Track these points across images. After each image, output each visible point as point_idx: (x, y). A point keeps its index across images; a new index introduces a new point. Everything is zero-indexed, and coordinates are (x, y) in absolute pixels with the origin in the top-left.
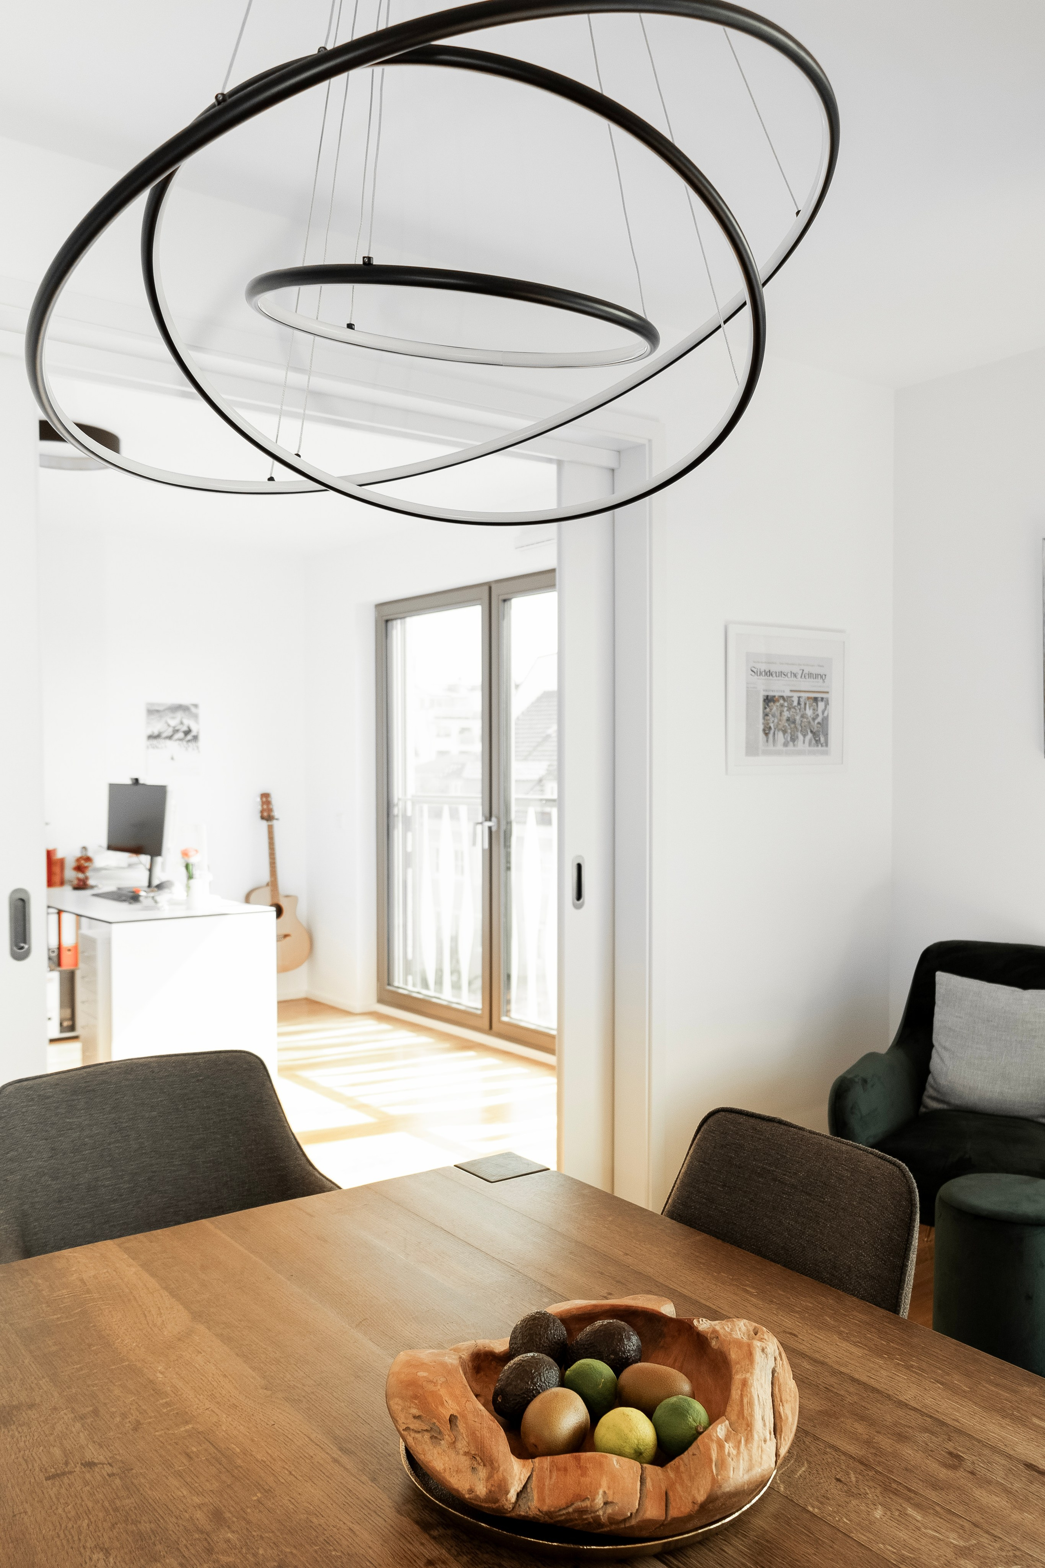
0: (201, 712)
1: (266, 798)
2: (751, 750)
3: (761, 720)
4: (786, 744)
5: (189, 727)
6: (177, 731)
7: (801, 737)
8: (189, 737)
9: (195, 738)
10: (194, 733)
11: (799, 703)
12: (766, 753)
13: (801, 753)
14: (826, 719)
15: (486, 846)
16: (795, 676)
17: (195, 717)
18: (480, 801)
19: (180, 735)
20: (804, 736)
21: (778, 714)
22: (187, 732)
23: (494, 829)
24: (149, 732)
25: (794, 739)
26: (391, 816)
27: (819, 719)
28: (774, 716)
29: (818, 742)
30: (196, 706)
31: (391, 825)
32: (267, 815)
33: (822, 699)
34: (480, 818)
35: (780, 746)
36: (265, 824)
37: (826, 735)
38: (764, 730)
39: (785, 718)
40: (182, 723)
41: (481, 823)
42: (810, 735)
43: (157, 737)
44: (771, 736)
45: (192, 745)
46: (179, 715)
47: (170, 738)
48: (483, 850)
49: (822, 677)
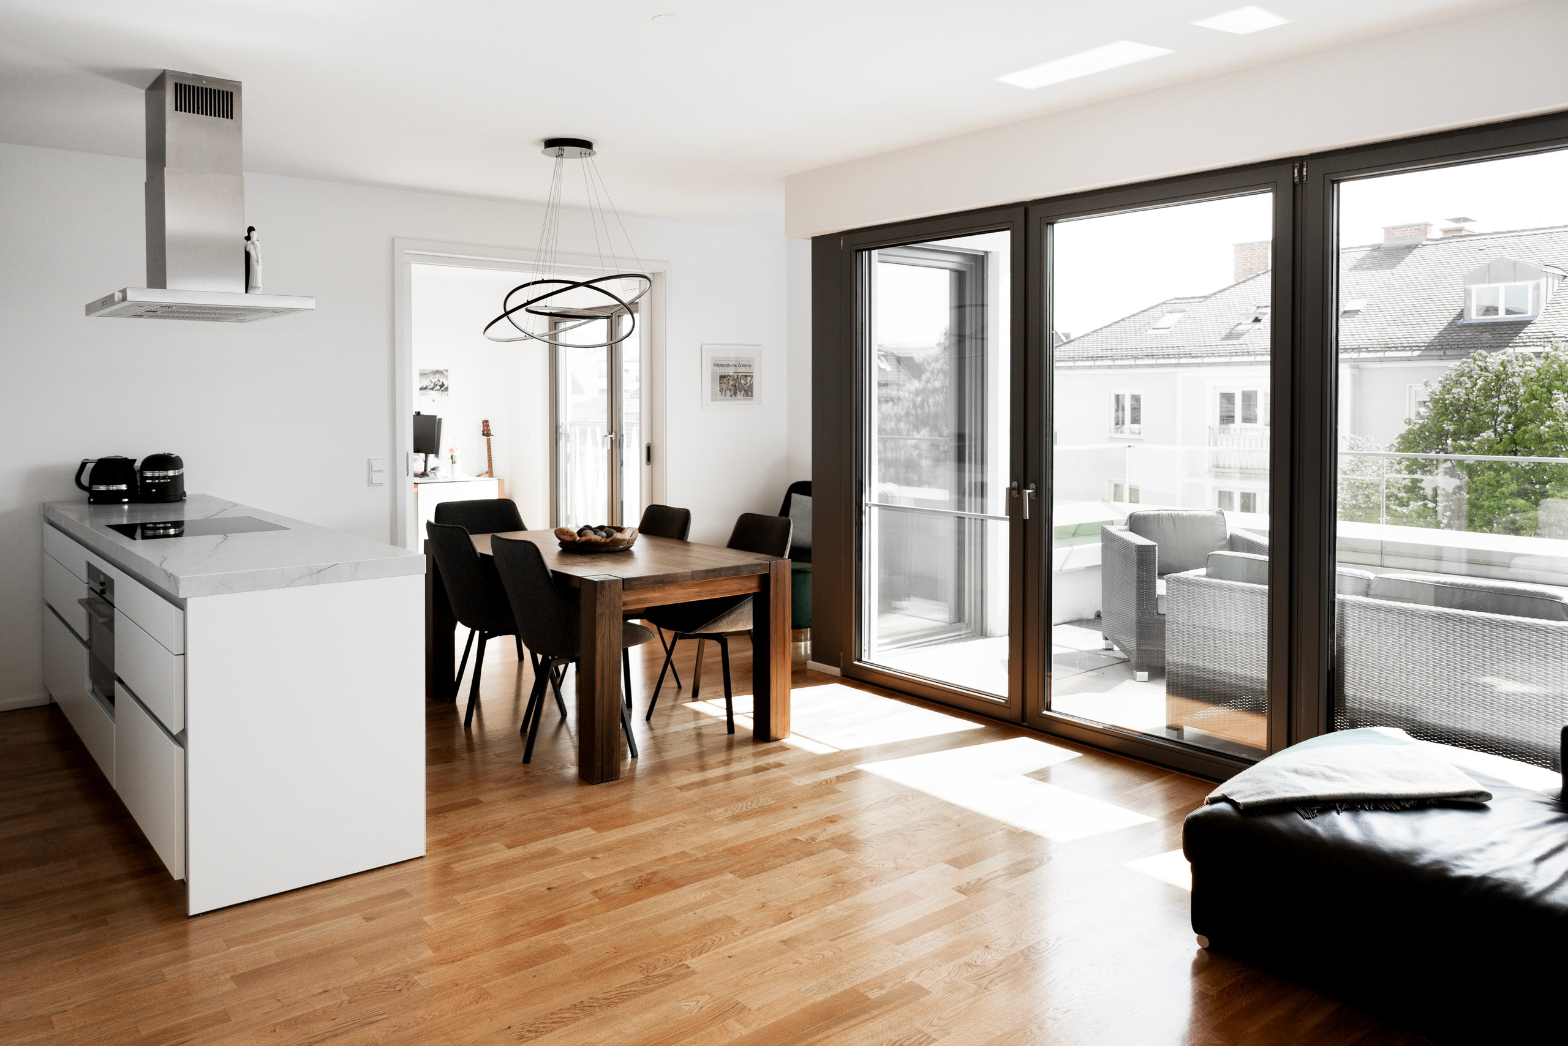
0: (449, 374)
1: (486, 423)
2: (714, 398)
3: (718, 386)
4: (731, 396)
5: (443, 383)
6: (437, 385)
7: (739, 393)
8: (443, 389)
9: (446, 389)
10: (445, 386)
11: (737, 378)
12: (721, 400)
13: (740, 400)
14: (751, 385)
15: (609, 448)
16: (735, 366)
17: (447, 377)
18: (606, 424)
19: (438, 387)
20: (741, 392)
21: (727, 383)
22: (442, 386)
23: (613, 439)
24: (421, 386)
25: (735, 394)
26: (558, 432)
27: (748, 385)
28: (725, 384)
29: (747, 395)
30: (447, 371)
31: (558, 438)
32: (486, 433)
33: (749, 376)
34: (606, 433)
35: (728, 397)
36: (485, 438)
37: (752, 392)
38: (720, 390)
39: (730, 384)
40: (439, 380)
41: (607, 436)
42: (743, 392)
43: (426, 388)
44: (723, 393)
45: (444, 393)
46: (437, 376)
47: (432, 389)
48: (608, 450)
49: (750, 366)
